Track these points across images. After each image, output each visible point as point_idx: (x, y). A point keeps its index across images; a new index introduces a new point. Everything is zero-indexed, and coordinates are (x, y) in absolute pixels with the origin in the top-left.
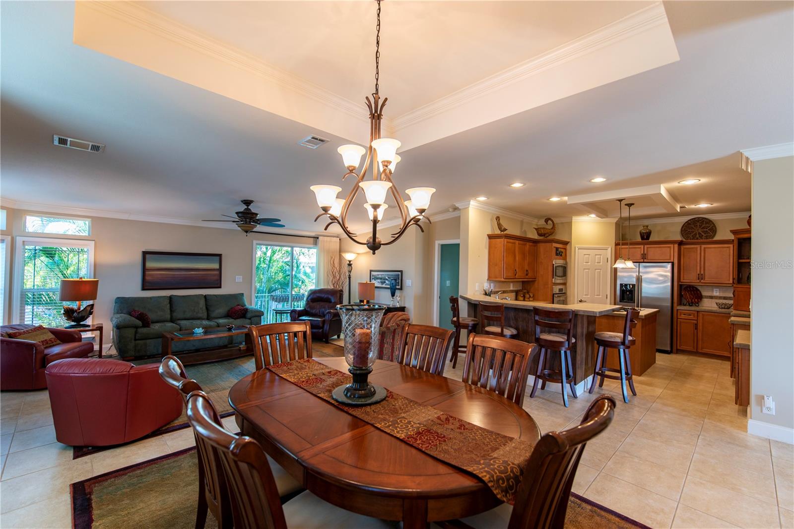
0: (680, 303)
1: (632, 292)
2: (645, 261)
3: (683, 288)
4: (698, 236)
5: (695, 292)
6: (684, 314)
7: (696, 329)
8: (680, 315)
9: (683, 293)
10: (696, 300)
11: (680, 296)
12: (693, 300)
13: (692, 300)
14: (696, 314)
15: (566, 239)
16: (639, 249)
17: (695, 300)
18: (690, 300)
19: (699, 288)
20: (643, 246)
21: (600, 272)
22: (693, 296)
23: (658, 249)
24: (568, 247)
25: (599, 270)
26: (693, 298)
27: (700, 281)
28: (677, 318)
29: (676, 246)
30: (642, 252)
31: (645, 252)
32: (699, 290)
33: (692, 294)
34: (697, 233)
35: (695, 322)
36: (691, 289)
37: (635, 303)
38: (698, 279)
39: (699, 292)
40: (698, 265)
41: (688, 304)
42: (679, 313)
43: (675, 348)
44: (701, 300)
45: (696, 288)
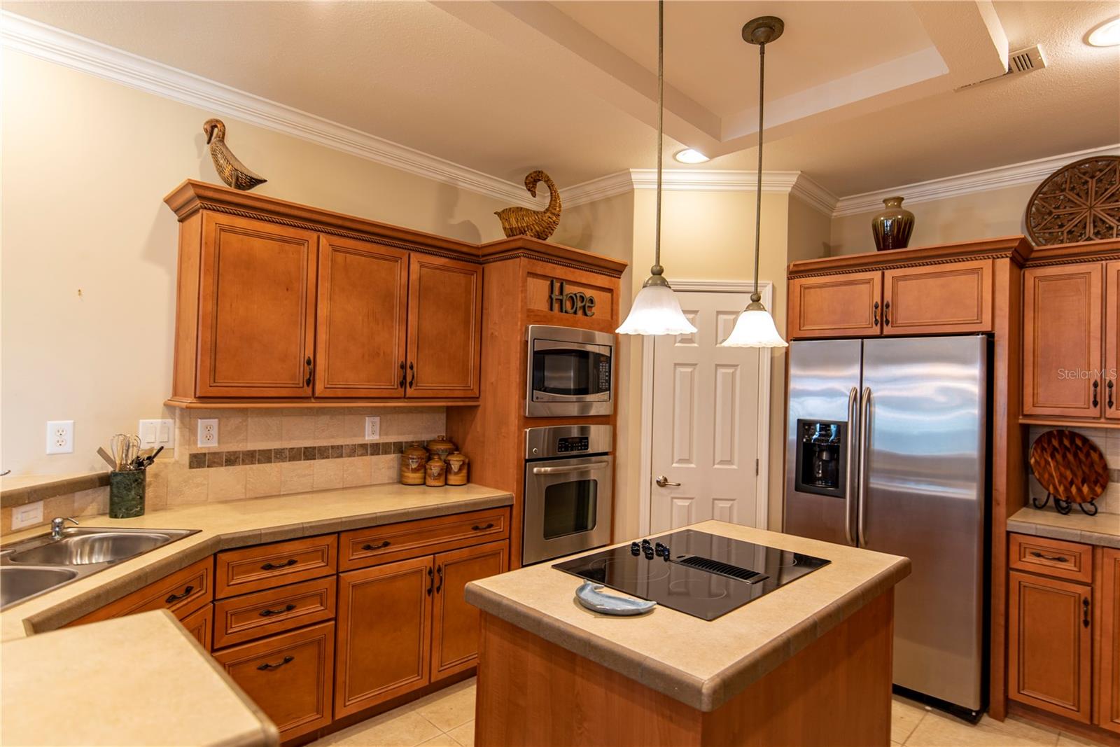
0: (1024, 499)
1: (836, 451)
2: (888, 330)
3: (1034, 437)
4: (1090, 230)
5: (1082, 456)
6: (1039, 555)
7: (1086, 623)
8: (1021, 557)
9: (1032, 461)
10: (1085, 489)
11: (1023, 469)
12: (1074, 490)
13: (1067, 490)
14: (1087, 559)
15: (615, 256)
16: (864, 288)
17: (1079, 490)
18: (1061, 489)
19: (1098, 440)
20: (877, 275)
21: (733, 374)
22: (1074, 474)
23: (931, 281)
24: (622, 282)
25: (730, 370)
26: (1072, 483)
27: (1102, 414)
28: (1008, 568)
29: (1004, 265)
30: (877, 299)
31: (888, 297)
32: (1094, 448)
33: (1068, 465)
34: (1089, 221)
35: (1084, 591)
36: (1066, 442)
37: (844, 497)
38: (1095, 403)
39: (1095, 456)
40: (1095, 345)
41: (1051, 502)
42: (1014, 549)
43: (1001, 697)
44: (1104, 487)
45: (1085, 440)
